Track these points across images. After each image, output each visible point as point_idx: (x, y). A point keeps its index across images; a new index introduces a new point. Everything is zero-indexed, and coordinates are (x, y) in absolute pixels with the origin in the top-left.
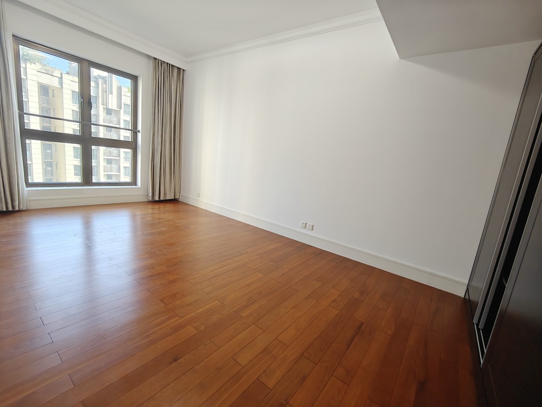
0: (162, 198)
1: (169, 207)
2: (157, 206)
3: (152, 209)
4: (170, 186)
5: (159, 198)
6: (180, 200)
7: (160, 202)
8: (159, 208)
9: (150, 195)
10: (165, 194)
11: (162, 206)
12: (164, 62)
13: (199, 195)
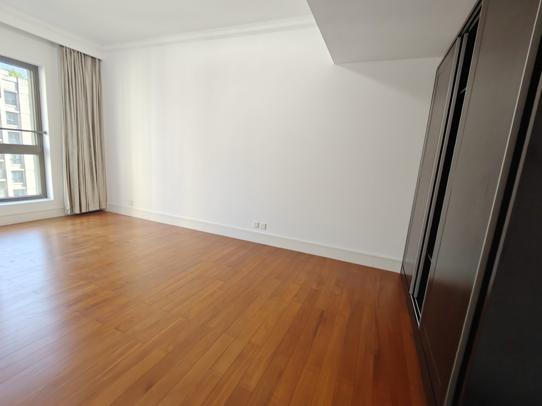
0: (84, 211)
1: (94, 220)
2: (78, 221)
3: (72, 225)
4: (93, 195)
5: (80, 210)
6: (106, 210)
7: (82, 215)
8: (82, 223)
9: (68, 207)
10: (87, 205)
11: (84, 220)
12: (74, 51)
13: (131, 203)
